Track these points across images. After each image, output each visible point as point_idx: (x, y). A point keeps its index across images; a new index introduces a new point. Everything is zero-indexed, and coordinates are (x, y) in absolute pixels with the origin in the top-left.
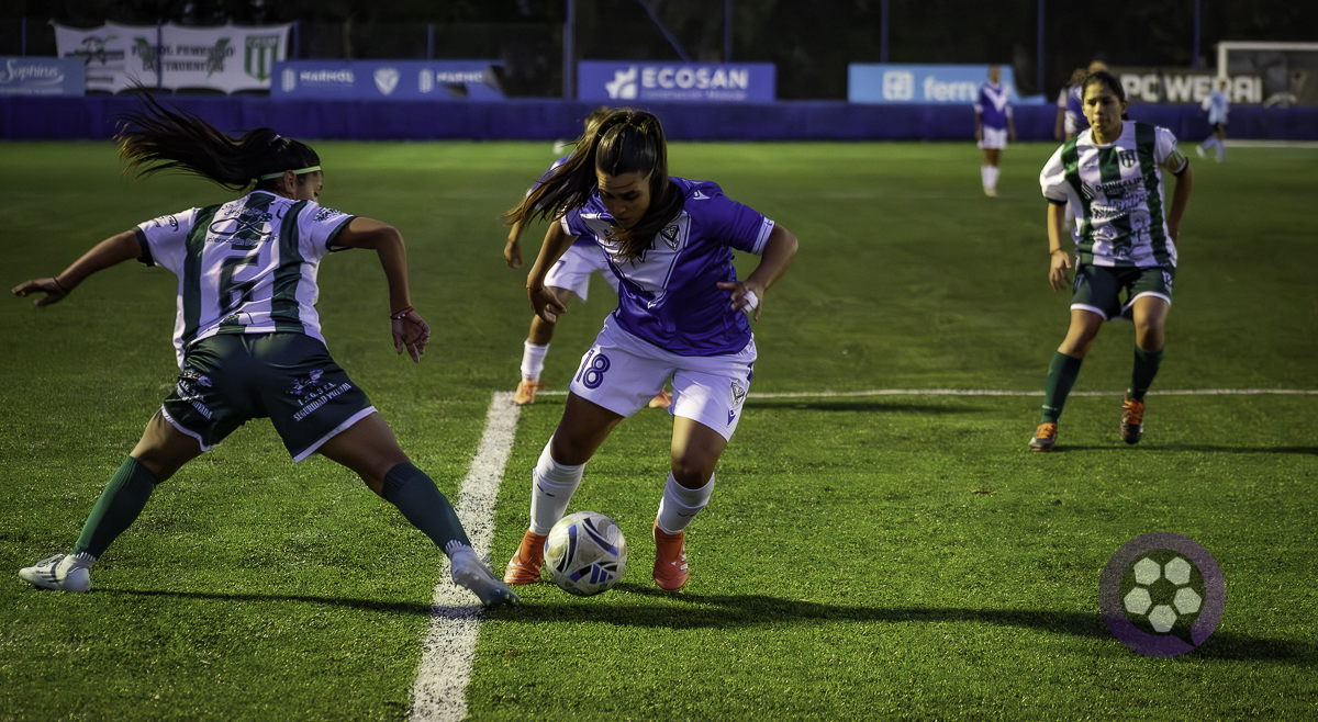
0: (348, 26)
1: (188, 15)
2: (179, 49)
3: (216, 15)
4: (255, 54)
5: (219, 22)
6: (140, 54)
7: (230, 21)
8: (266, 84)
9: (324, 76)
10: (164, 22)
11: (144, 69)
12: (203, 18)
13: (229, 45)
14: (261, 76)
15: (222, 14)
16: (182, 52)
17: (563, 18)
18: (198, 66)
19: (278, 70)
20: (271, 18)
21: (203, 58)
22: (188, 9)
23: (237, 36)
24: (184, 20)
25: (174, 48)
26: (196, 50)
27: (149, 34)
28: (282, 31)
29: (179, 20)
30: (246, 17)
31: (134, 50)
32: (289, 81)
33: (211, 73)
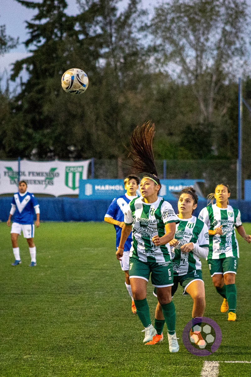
0: (120, 161)
1: (34, 155)
2: (29, 173)
3: (49, 154)
4: (71, 175)
5: (51, 159)
6: (9, 176)
7: (56, 158)
8: (77, 192)
9: (107, 187)
10: (22, 158)
11: (11, 183)
12: (42, 156)
13: (56, 171)
14: (74, 188)
15: (52, 154)
16: (31, 175)
17: (237, 157)
18: (40, 182)
19: (83, 184)
20: (79, 157)
21: (43, 178)
22: (34, 151)
23: (61, 166)
24: (32, 157)
25: (27, 173)
26: (38, 174)
27: (14, 165)
28: (85, 164)
29: (29, 158)
30: (65, 156)
31: (5, 173)
32: (89, 190)
33: (46, 185)
